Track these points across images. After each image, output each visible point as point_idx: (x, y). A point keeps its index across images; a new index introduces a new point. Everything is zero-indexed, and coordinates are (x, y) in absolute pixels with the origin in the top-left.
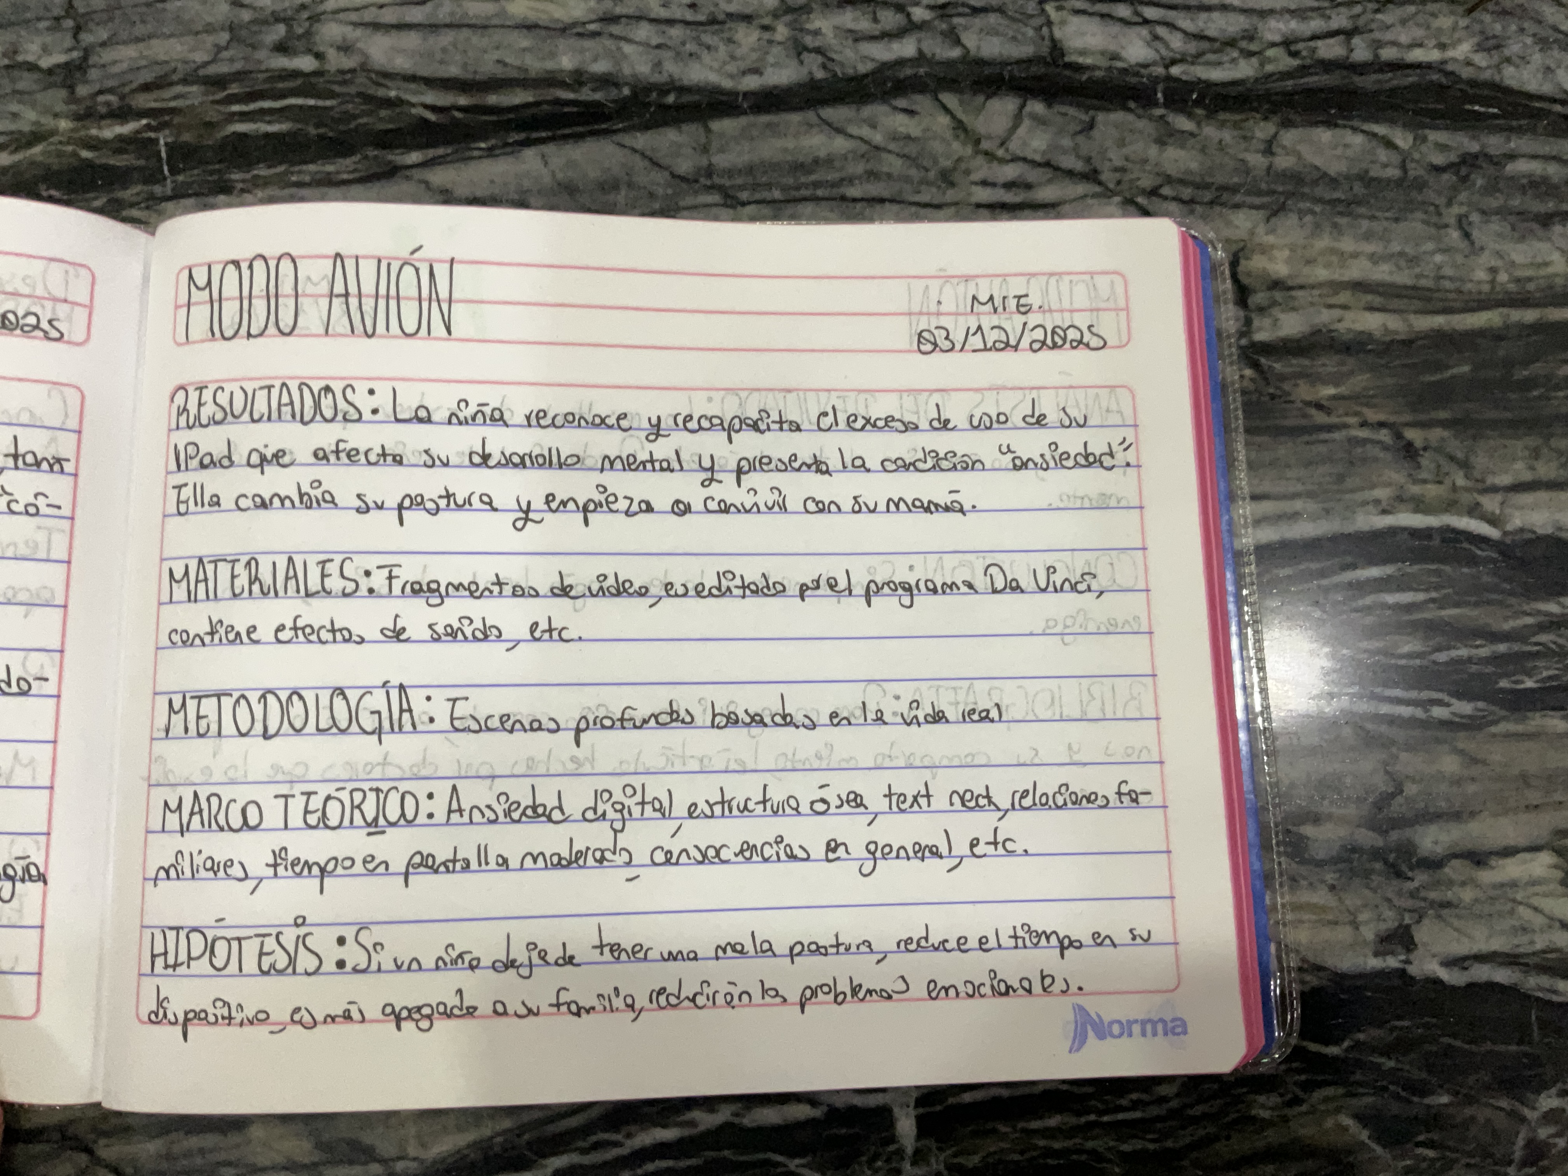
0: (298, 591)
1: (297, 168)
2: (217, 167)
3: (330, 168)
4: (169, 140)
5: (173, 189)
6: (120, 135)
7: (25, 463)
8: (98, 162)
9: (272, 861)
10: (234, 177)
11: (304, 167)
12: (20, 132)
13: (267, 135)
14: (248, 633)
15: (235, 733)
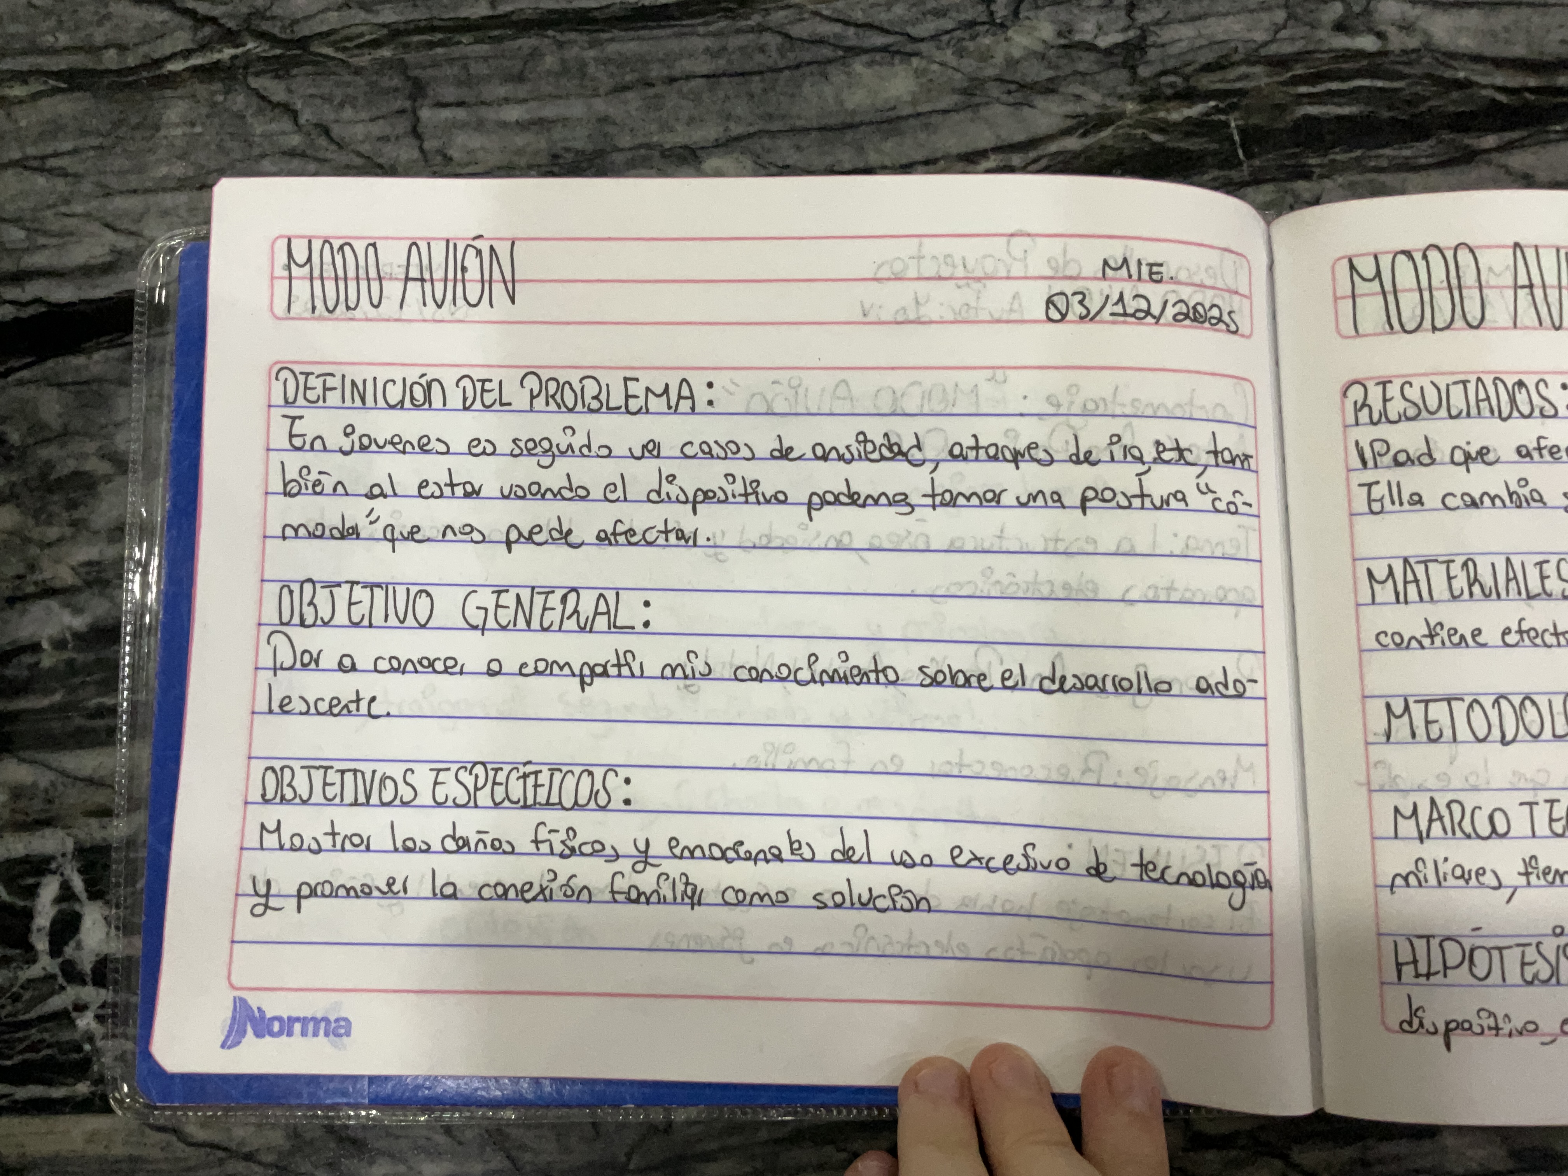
0: (1519, 593)
1: (1373, 153)
2: (1292, 151)
3: (1407, 153)
4: (1240, 122)
5: (1250, 175)
6: (1189, 118)
7: (1224, 461)
8: (1170, 145)
9: (1523, 870)
10: (1313, 161)
11: (1381, 152)
12: (1086, 115)
13: (1339, 118)
14: (1473, 636)
15: (1472, 738)
